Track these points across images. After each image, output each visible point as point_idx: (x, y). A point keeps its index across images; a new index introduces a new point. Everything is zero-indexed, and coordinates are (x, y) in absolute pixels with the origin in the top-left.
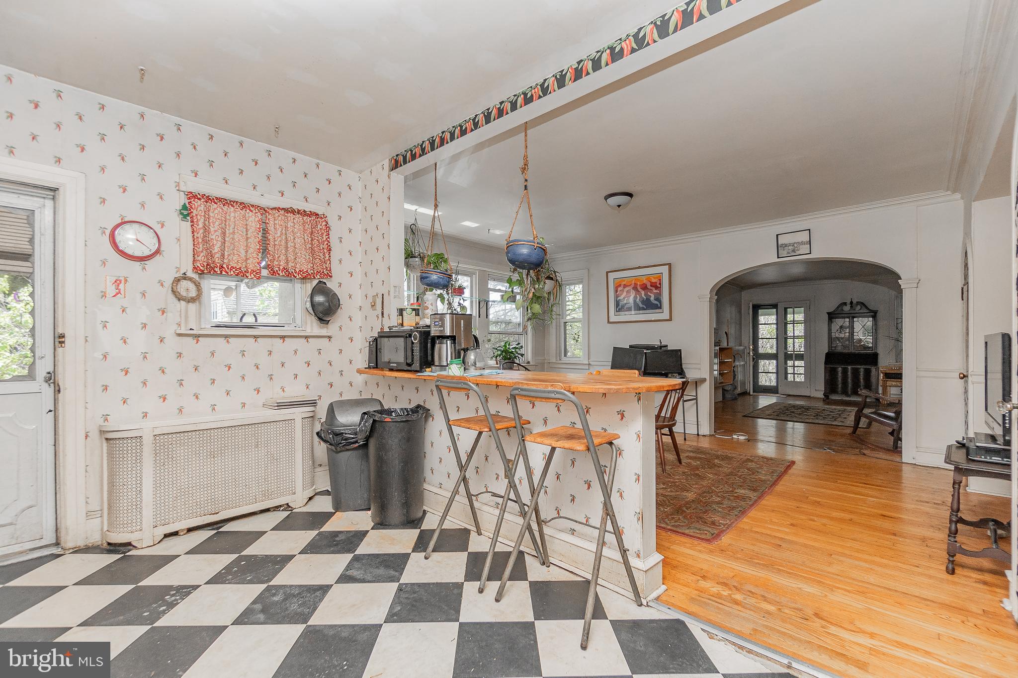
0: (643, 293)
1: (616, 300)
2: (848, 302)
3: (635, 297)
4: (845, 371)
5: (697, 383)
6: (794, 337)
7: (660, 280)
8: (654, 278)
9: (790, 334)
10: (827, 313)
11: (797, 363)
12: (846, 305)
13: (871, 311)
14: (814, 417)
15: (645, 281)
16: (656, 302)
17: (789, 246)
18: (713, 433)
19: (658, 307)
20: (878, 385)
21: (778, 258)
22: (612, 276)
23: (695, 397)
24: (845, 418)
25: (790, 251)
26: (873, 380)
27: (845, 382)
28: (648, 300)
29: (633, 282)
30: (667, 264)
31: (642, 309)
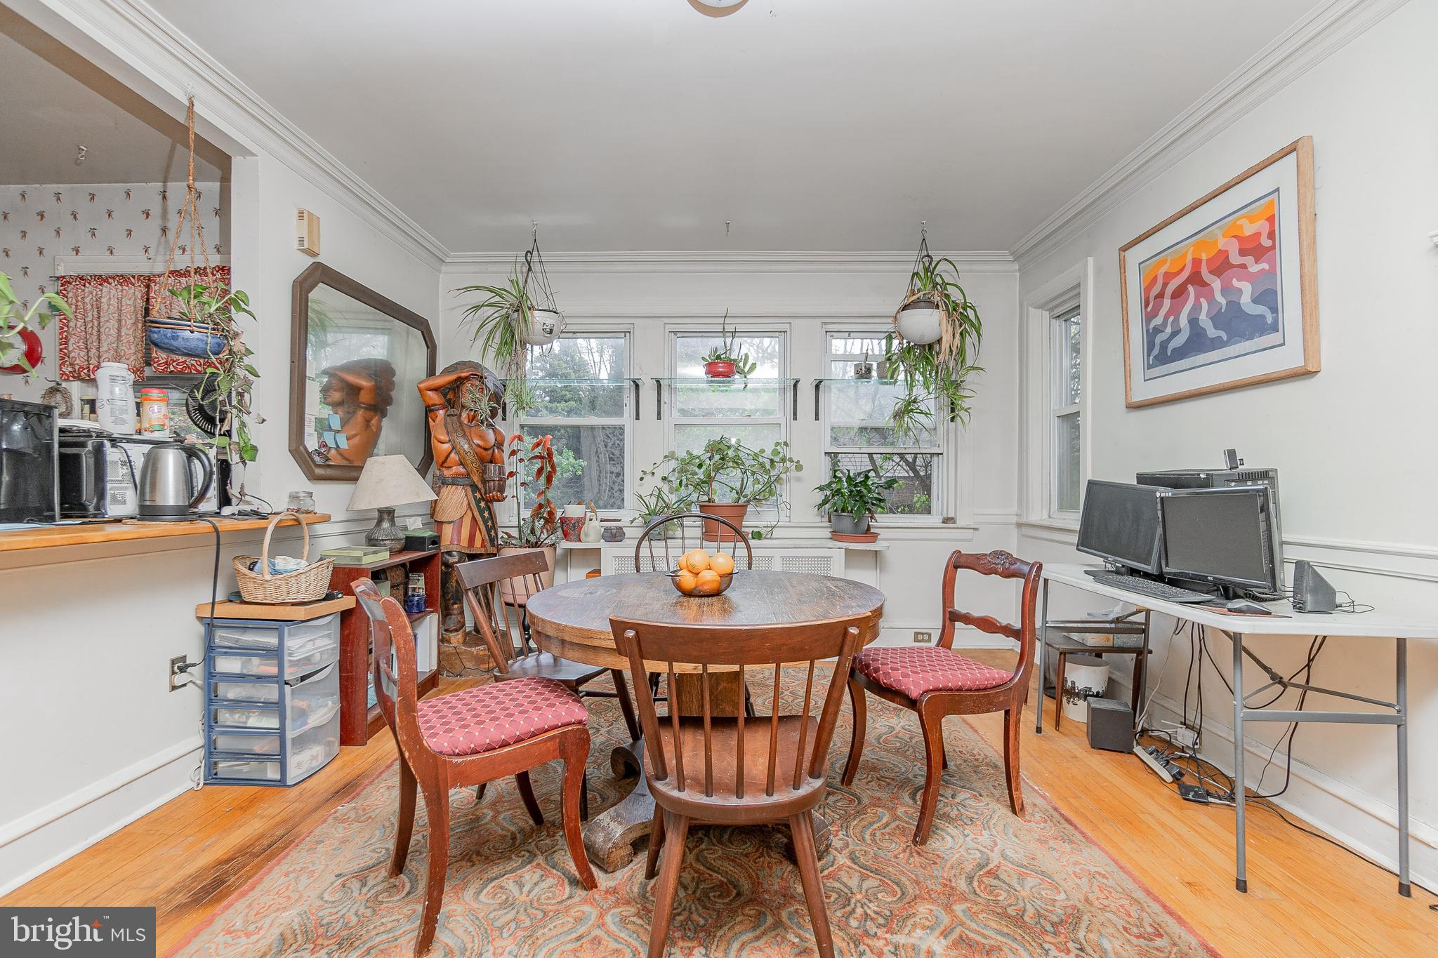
0: (1217, 285)
1: (1148, 328)
7: (1271, 220)
8: (1252, 219)
15: (1222, 243)
16: (1260, 310)
22: (1136, 256)
28: (1234, 306)
29: (1190, 258)
30: (1292, 149)
31: (1216, 344)
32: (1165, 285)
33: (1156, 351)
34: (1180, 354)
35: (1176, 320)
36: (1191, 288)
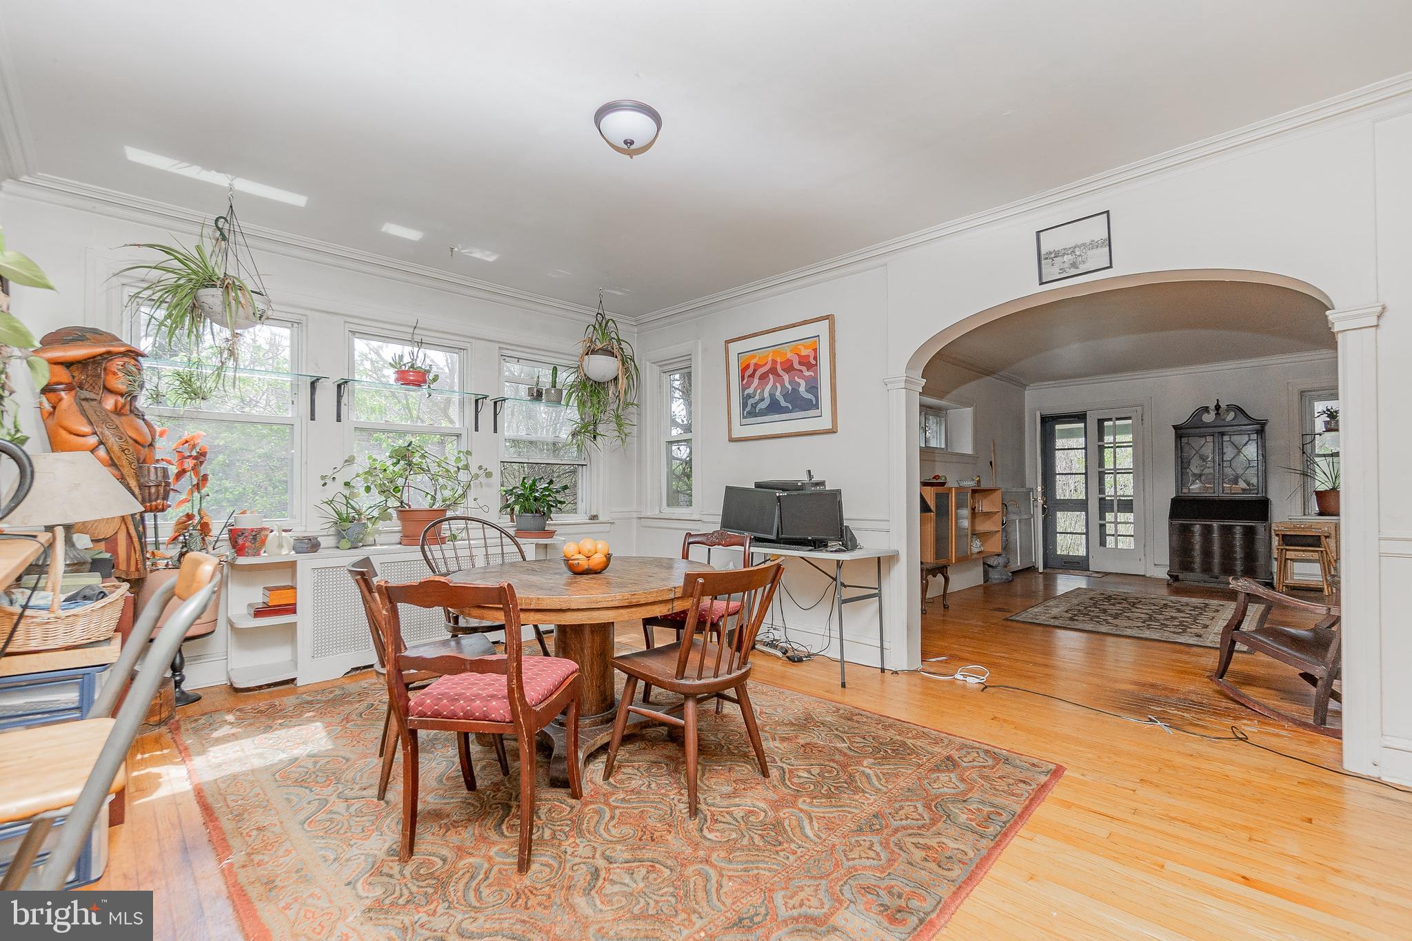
0: (786, 377)
1: (743, 395)
2: (1212, 406)
3: (774, 387)
4: (1207, 531)
5: (881, 564)
6: (1116, 472)
7: (815, 350)
8: (805, 347)
9: (1109, 465)
10: (1173, 426)
11: (1122, 517)
12: (1208, 412)
13: (1257, 422)
14: (1144, 622)
15: (789, 355)
16: (809, 396)
17: (1064, 254)
18: (918, 665)
19: (811, 405)
20: (1270, 557)
21: (1041, 284)
22: (735, 348)
23: (877, 591)
24: (1206, 626)
25: (1066, 265)
26: (1261, 548)
27: (1207, 553)
28: (795, 390)
29: (770, 358)
30: (827, 317)
31: (786, 410)
32: (755, 371)
33: (749, 408)
34: (763, 413)
35: (763, 391)
36: (771, 376)
